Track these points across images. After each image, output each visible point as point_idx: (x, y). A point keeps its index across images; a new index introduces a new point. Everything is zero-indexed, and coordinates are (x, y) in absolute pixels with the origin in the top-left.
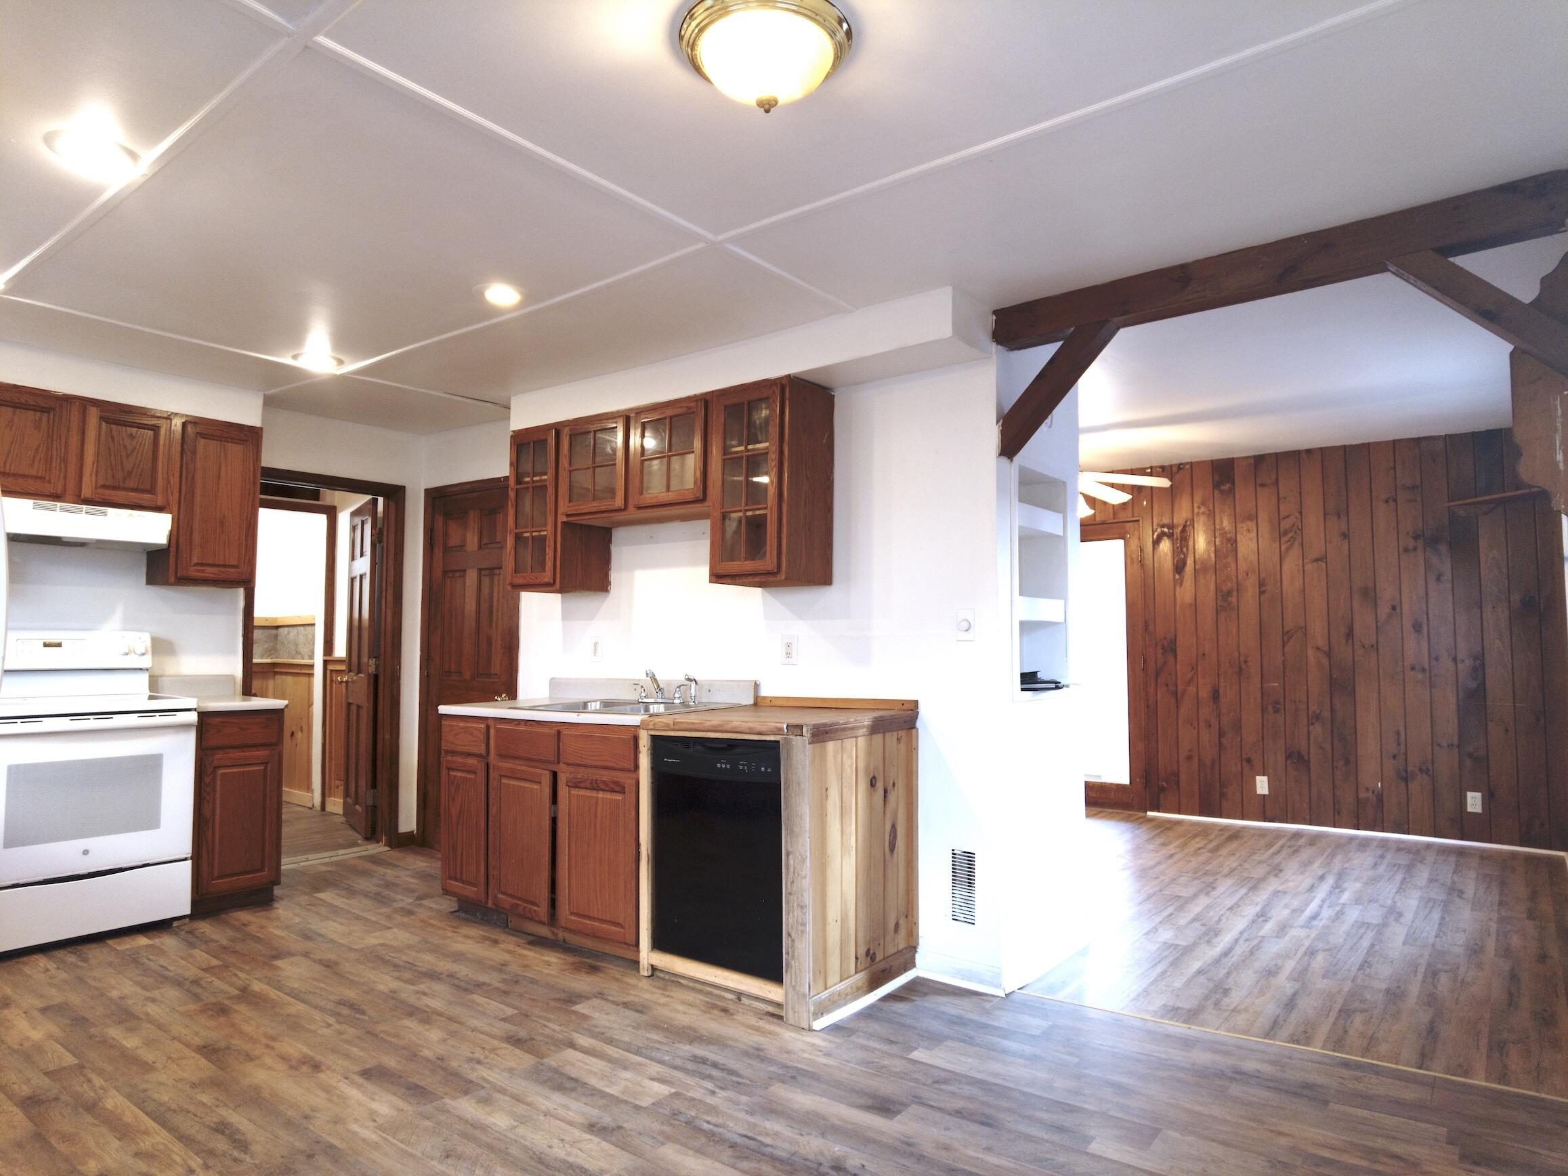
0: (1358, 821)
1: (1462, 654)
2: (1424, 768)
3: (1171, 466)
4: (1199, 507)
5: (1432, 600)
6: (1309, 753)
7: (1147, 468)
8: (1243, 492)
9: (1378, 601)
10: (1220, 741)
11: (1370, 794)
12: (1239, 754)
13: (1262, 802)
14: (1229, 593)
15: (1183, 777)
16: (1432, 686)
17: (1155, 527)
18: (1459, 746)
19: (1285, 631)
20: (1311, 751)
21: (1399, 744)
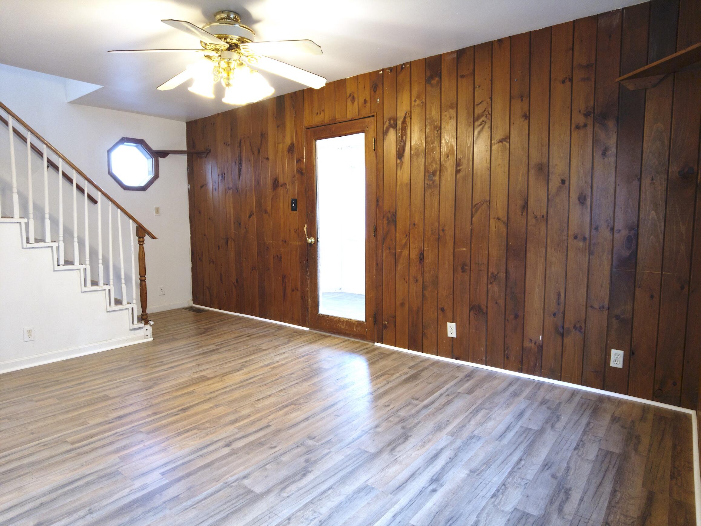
0: (522, 366)
1: (619, 224)
2: (578, 325)
3: (396, 67)
4: (415, 101)
5: (596, 175)
6: (487, 307)
7: (380, 71)
8: (447, 83)
9: (550, 175)
10: (423, 292)
11: (533, 345)
12: (436, 304)
13: (451, 343)
14: (434, 173)
15: (398, 319)
16: (591, 253)
17: (385, 120)
18: (609, 308)
19: (474, 204)
20: (489, 305)
21: (559, 304)
